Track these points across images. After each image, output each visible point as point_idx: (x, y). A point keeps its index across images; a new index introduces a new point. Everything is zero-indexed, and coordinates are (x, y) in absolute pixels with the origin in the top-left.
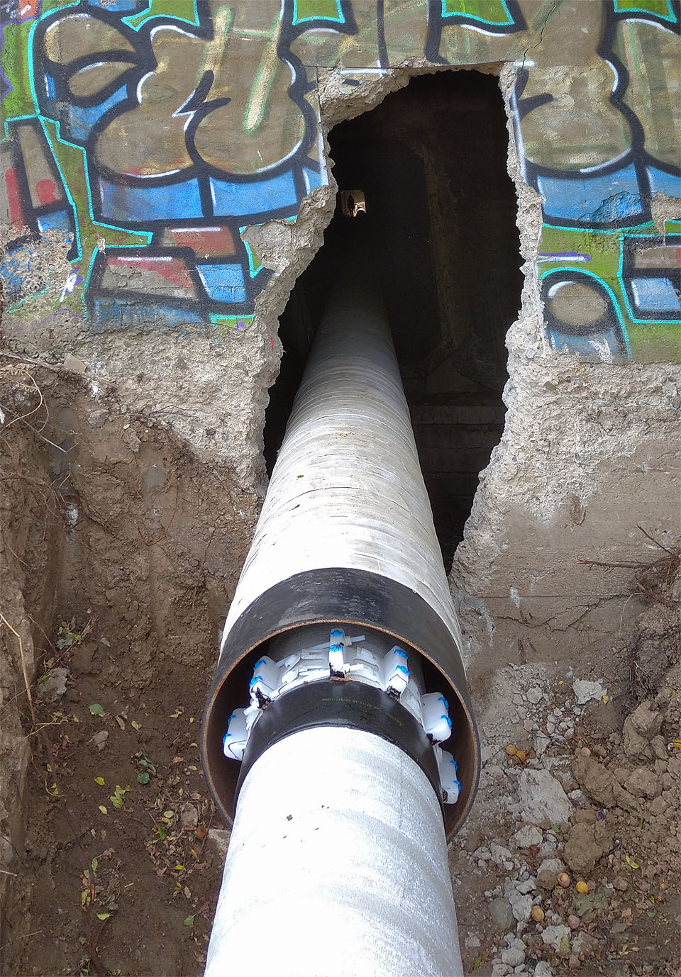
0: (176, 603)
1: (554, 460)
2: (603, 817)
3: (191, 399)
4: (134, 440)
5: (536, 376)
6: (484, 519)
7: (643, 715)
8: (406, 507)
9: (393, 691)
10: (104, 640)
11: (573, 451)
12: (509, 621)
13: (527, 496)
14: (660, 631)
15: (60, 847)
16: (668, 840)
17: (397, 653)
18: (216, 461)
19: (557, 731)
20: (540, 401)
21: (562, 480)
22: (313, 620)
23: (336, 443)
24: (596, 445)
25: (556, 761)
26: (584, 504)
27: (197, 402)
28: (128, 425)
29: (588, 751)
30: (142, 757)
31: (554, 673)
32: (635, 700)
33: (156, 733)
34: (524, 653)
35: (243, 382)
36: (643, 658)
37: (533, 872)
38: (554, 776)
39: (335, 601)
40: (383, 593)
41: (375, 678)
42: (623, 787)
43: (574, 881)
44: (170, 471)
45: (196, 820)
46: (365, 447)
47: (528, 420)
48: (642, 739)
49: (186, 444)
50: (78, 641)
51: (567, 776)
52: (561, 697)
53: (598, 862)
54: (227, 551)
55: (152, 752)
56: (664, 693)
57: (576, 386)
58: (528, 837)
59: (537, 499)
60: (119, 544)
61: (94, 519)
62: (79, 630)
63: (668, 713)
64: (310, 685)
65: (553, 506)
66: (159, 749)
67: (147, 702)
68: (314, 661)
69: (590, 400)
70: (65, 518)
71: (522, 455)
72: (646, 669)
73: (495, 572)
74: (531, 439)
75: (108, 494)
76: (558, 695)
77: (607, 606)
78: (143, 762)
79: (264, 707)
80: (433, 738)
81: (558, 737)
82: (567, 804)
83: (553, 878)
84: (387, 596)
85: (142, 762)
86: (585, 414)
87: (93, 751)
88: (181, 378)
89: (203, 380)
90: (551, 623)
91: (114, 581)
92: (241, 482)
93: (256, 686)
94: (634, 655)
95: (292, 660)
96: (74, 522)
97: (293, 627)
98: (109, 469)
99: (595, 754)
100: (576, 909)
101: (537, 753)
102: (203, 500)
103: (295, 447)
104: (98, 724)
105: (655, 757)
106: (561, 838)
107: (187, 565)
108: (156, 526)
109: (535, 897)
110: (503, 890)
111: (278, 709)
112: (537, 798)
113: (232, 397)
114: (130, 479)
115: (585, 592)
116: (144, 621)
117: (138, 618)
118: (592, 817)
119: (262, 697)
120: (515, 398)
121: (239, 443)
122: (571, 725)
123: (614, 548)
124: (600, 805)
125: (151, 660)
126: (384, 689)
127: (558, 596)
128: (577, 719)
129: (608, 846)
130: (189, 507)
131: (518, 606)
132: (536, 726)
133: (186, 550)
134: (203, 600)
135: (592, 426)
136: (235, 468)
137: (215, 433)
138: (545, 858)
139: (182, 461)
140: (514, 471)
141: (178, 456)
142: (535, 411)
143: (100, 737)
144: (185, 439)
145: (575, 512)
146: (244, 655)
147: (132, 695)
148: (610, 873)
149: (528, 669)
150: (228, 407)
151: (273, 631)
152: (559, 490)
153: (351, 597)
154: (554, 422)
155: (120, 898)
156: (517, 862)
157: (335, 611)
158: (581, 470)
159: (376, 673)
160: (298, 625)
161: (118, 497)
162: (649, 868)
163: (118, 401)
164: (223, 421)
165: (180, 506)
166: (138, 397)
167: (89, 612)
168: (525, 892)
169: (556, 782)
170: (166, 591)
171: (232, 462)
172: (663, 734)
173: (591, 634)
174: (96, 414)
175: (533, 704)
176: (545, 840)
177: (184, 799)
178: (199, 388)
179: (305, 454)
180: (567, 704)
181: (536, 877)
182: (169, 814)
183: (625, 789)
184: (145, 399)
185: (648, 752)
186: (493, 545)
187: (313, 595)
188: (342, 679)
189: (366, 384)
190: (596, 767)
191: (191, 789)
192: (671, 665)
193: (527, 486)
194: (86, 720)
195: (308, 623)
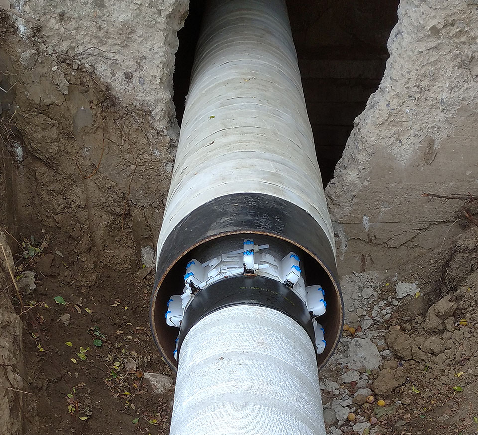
0: (109, 226)
1: (421, 106)
2: (402, 365)
3: (110, 41)
4: (63, 82)
5: (424, 20)
6: (353, 160)
7: (444, 304)
8: (301, 146)
9: (289, 283)
10: (58, 252)
11: (440, 97)
12: (358, 241)
13: (393, 139)
14: (471, 247)
15: (49, 381)
16: (442, 377)
17: (292, 257)
18: (135, 104)
19: (379, 316)
20: (422, 47)
21: (424, 125)
22: (234, 232)
23: (241, 87)
24: (461, 91)
25: (375, 334)
26: (437, 146)
27: (115, 44)
28: (56, 67)
29: (399, 327)
30: (95, 331)
31: (384, 277)
32: (439, 295)
33: (103, 316)
34: (365, 264)
35: (156, 22)
36: (453, 266)
37: (351, 395)
38: (373, 343)
39: (249, 218)
40: (285, 212)
41: (276, 274)
42: (419, 348)
43: (377, 400)
44: (96, 113)
45: (135, 368)
46: (266, 91)
47: (407, 66)
48: (439, 319)
49: (108, 88)
50: (38, 253)
51: (382, 343)
52: (386, 294)
53: (394, 390)
54: (147, 186)
55: (101, 327)
56: (462, 289)
57: (458, 30)
58: (350, 377)
59: (400, 142)
60: (59, 177)
61: (37, 155)
62: (38, 245)
63: (461, 303)
64: (230, 278)
65: (412, 148)
66: (106, 326)
67: (94, 295)
68: (231, 262)
69: (467, 46)
70: (13, 155)
71: (395, 101)
72: (453, 274)
73: (355, 204)
74: (406, 86)
75: (46, 134)
76: (384, 293)
77: (434, 230)
78: (97, 334)
79: (195, 293)
80: (313, 314)
81: (379, 319)
82: (379, 359)
83: (363, 399)
84: (288, 214)
85: (95, 333)
86: (459, 60)
87: (61, 325)
88: (100, 17)
89: (120, 20)
90: (389, 242)
91: (59, 208)
92: (156, 124)
93: (188, 279)
94: (447, 265)
95: (214, 262)
96: (20, 158)
97: (218, 236)
98: (44, 110)
99: (403, 329)
100: (376, 414)
101: (363, 329)
102: (125, 141)
103: (204, 91)
104: (63, 310)
105: (445, 330)
106: (372, 377)
107: (115, 197)
108: (88, 163)
109: (351, 408)
110: (331, 405)
111: (206, 295)
112: (360, 355)
113: (146, 39)
114: (63, 120)
115: (421, 219)
116: (86, 239)
117: (82, 237)
118: (395, 365)
119: (194, 287)
120: (400, 44)
121: (154, 87)
122: (389, 311)
123: (451, 184)
124: (401, 359)
125: (94, 267)
126: (283, 282)
127: (399, 222)
128: (395, 308)
129: (403, 381)
130: (114, 147)
131: (367, 230)
132: (365, 313)
133: (113, 184)
134: (129, 225)
135: (462, 72)
136: (151, 112)
137: (133, 77)
138: (360, 388)
139: (105, 104)
140: (386, 116)
141: (102, 99)
142: (415, 57)
143: (65, 318)
144: (106, 82)
145: (429, 153)
146: (181, 257)
147: (83, 291)
148: (401, 395)
149: (365, 275)
150: (144, 51)
151: (203, 240)
152: (419, 134)
153: (261, 215)
154: (430, 68)
155: (93, 409)
156: (341, 390)
157: (250, 225)
158: (442, 115)
159: (276, 271)
160: (221, 235)
161: (55, 136)
162: (427, 393)
163: (44, 42)
164: (139, 64)
165: (107, 146)
166: (62, 38)
167: (43, 231)
168: (344, 406)
169: (374, 346)
170: (100, 217)
171: (148, 106)
172: (454, 317)
173: (417, 250)
174: (27, 54)
175: (365, 298)
176: (361, 378)
177: (126, 355)
178: (116, 30)
179: (214, 97)
180: (389, 299)
181: (353, 398)
182: (117, 364)
183: (420, 349)
184: (68, 40)
185: (441, 328)
186: (358, 181)
187: (231, 214)
188: (252, 275)
189: (264, 30)
190: (403, 337)
191: (130, 349)
192: (472, 270)
193: (394, 130)
194: (53, 307)
195: (229, 234)
